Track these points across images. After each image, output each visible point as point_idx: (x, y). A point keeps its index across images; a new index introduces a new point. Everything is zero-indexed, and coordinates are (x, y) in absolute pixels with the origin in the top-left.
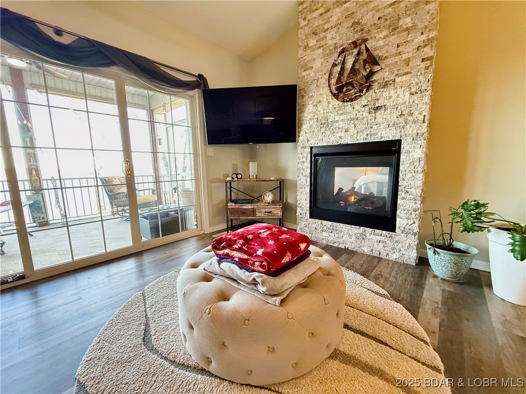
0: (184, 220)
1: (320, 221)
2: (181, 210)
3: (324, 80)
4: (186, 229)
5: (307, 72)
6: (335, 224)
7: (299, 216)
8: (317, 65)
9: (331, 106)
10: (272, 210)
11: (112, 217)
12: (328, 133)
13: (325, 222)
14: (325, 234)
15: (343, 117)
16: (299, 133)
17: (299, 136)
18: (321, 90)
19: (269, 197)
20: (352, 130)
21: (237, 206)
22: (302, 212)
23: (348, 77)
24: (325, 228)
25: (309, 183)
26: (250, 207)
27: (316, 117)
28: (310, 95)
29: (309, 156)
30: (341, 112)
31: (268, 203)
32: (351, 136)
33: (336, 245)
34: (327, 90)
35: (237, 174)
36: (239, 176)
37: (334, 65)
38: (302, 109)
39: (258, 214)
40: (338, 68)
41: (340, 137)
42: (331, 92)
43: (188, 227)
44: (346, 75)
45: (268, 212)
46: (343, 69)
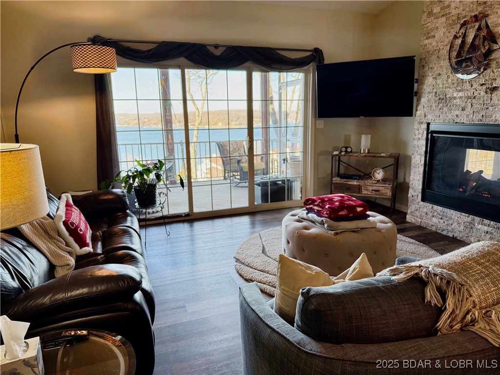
0: (290, 189)
1: (430, 206)
2: (288, 180)
3: (445, 52)
4: (291, 199)
5: (430, 41)
6: (446, 210)
7: (410, 199)
8: (439, 34)
9: (450, 81)
10: (380, 188)
11: (224, 182)
12: (445, 109)
13: (436, 207)
14: (435, 220)
15: (460, 94)
16: (417, 106)
17: (417, 110)
18: (442, 62)
19: (379, 175)
20: (469, 109)
21: (343, 181)
22: (414, 194)
23: (468, 52)
24: (435, 214)
25: (423, 162)
26: (355, 183)
27: (435, 90)
28: (431, 66)
29: (425, 132)
30: (459, 88)
31: (379, 181)
32: (467, 116)
33: (445, 233)
34: (447, 62)
35: (346, 148)
36: (349, 150)
37: (456, 37)
38: (422, 80)
39: (364, 192)
40: (459, 41)
41: (457, 116)
42: (451, 65)
43: (294, 198)
44: (466, 49)
45: (375, 191)
46: (463, 42)
